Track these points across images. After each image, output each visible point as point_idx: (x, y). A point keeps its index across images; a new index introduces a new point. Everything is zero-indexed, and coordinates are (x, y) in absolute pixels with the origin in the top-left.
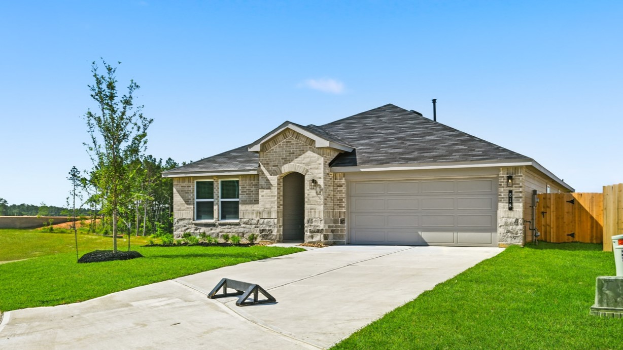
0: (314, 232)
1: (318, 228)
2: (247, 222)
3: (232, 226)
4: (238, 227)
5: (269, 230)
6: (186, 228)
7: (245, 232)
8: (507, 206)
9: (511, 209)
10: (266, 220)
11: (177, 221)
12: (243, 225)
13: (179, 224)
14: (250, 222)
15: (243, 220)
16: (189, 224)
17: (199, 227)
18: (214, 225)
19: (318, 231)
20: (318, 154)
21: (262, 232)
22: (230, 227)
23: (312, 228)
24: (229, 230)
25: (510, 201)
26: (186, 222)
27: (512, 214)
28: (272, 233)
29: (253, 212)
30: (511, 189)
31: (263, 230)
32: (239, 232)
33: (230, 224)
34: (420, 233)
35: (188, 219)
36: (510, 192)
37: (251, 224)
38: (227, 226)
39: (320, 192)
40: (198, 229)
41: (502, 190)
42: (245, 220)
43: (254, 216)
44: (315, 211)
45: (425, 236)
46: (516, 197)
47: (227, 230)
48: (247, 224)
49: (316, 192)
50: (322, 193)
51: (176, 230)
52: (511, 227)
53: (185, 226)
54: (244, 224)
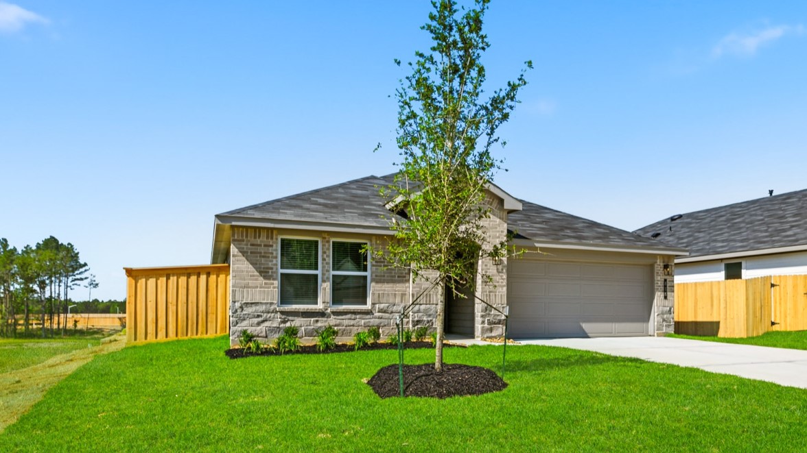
0: (495, 323)
1: (499, 318)
2: (385, 308)
3: (358, 316)
4: (368, 316)
5: (428, 322)
6: (260, 319)
7: (382, 325)
8: (662, 295)
9: (666, 297)
10: (423, 307)
11: (241, 307)
12: (377, 314)
13: (244, 312)
14: (390, 310)
15: (377, 306)
16: (269, 312)
17: (290, 318)
18: (322, 314)
19: (499, 322)
20: (500, 218)
21: (417, 325)
22: (353, 316)
23: (491, 318)
24: (352, 322)
25: (665, 291)
26: (263, 308)
27: (667, 302)
28: (432, 325)
29: (395, 294)
30: (666, 277)
31: (418, 321)
32: (371, 324)
33: (354, 313)
34: (581, 324)
35: (266, 303)
36: (665, 280)
37: (392, 312)
38: (349, 316)
39: (502, 270)
40: (288, 320)
41: (659, 278)
42: (382, 306)
43: (398, 300)
44: (495, 295)
45: (586, 327)
46: (670, 286)
47: (346, 322)
48: (385, 312)
49: (497, 269)
50: (504, 271)
51: (237, 323)
52: (665, 316)
53: (258, 316)
54: (379, 312)
